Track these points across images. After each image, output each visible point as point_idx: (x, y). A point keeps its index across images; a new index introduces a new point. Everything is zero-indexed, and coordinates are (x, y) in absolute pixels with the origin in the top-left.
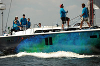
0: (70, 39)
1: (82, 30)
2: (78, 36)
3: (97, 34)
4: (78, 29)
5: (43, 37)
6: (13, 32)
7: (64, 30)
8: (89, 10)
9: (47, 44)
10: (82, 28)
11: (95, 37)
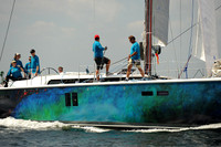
0: (109, 97)
1: (130, 82)
2: (123, 92)
3: (154, 90)
4: (123, 79)
5: (61, 92)
6: (10, 82)
7: (99, 79)
8: (145, 46)
9: (68, 104)
10: (131, 79)
11: (151, 93)
